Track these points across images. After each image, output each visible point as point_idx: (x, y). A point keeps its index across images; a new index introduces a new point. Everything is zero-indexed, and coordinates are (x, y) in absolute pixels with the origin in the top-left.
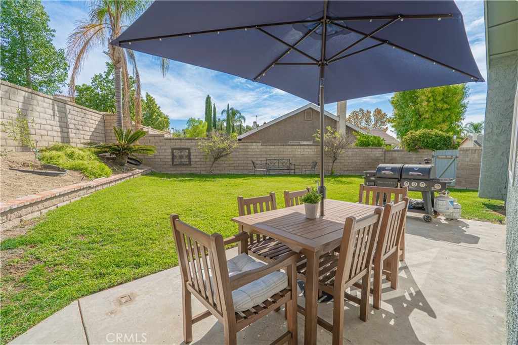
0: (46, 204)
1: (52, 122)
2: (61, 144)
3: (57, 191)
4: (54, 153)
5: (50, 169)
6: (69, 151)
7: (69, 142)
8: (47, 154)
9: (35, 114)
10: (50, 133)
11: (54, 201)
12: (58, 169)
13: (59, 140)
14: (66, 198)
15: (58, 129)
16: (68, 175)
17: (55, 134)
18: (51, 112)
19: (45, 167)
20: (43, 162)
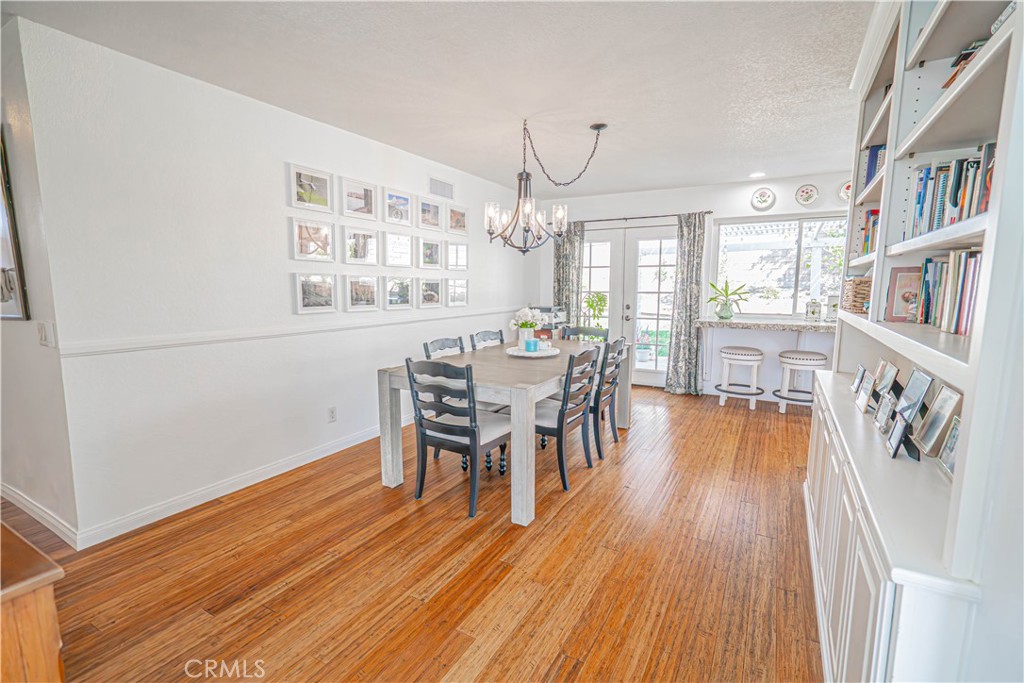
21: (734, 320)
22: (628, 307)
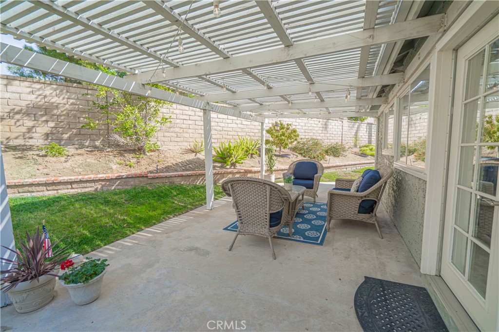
0: (362, 165)
1: (366, 134)
2: (368, 144)
3: (366, 162)
4: (365, 148)
5: (363, 155)
6: (371, 147)
7: (371, 143)
8: (363, 149)
9: (360, 132)
10: (364, 139)
11: (365, 165)
12: (366, 155)
13: (367, 142)
14: (368, 165)
15: (367, 137)
16: (369, 157)
17: (366, 139)
18: (365, 130)
19: (362, 154)
20: (361, 152)
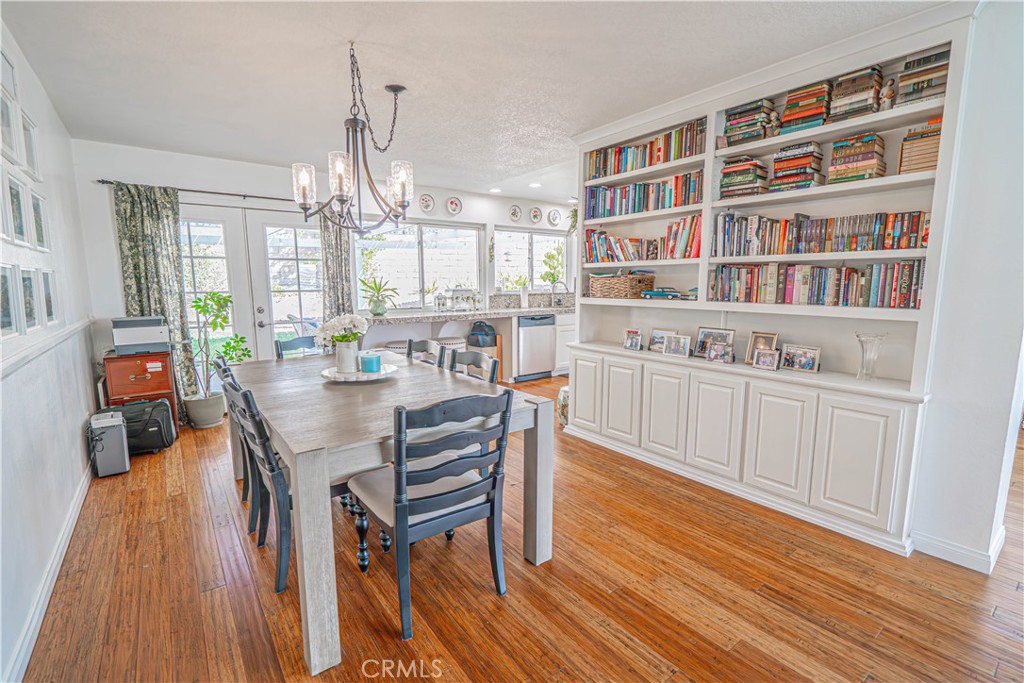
21: (387, 316)
22: (260, 311)
